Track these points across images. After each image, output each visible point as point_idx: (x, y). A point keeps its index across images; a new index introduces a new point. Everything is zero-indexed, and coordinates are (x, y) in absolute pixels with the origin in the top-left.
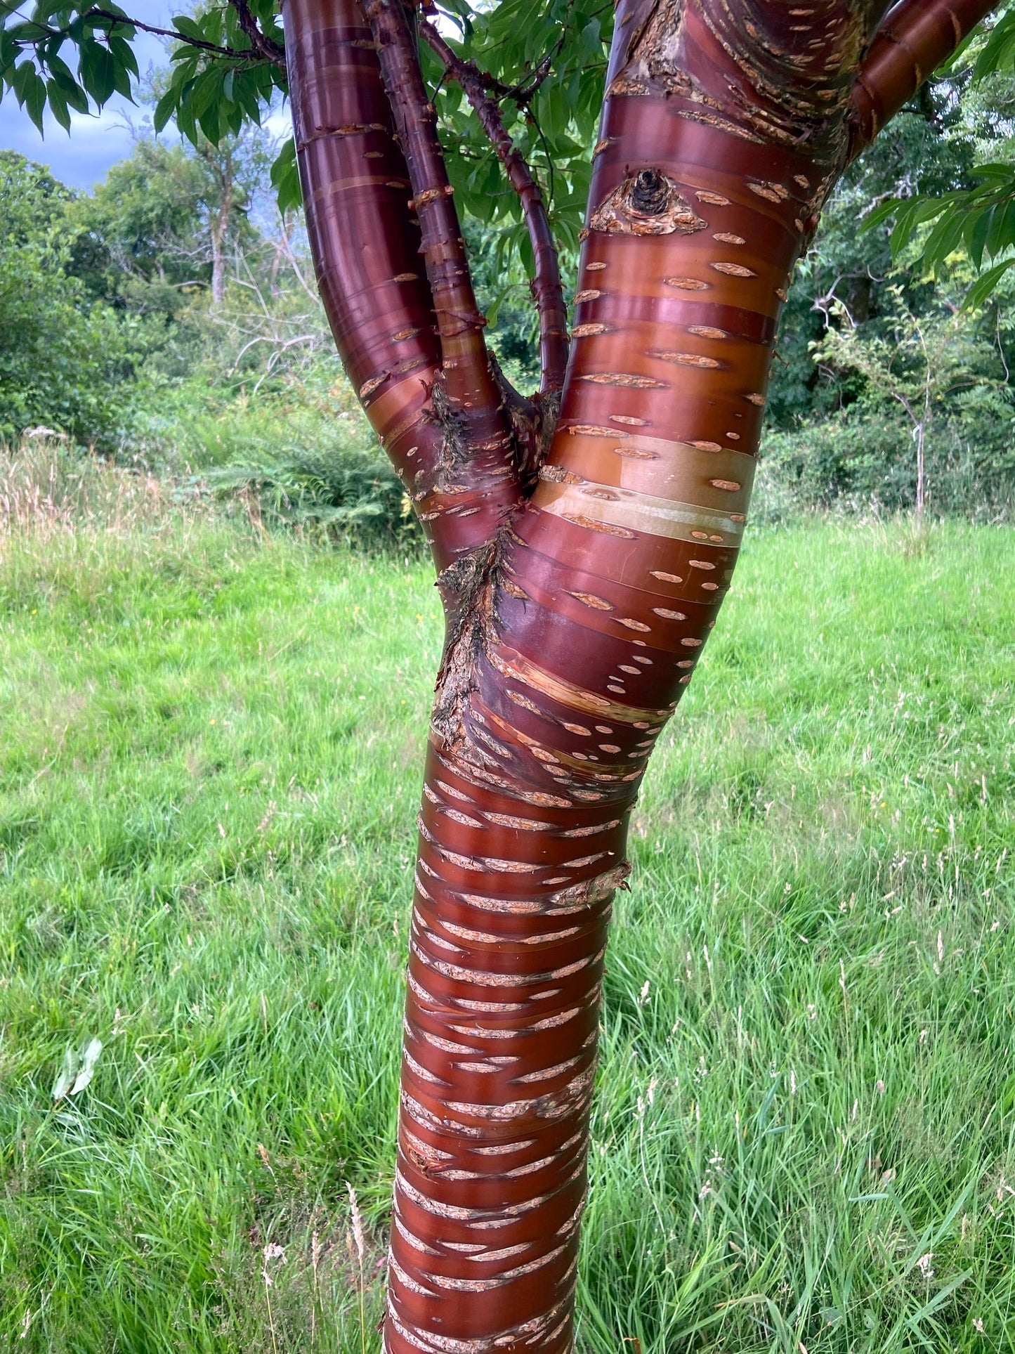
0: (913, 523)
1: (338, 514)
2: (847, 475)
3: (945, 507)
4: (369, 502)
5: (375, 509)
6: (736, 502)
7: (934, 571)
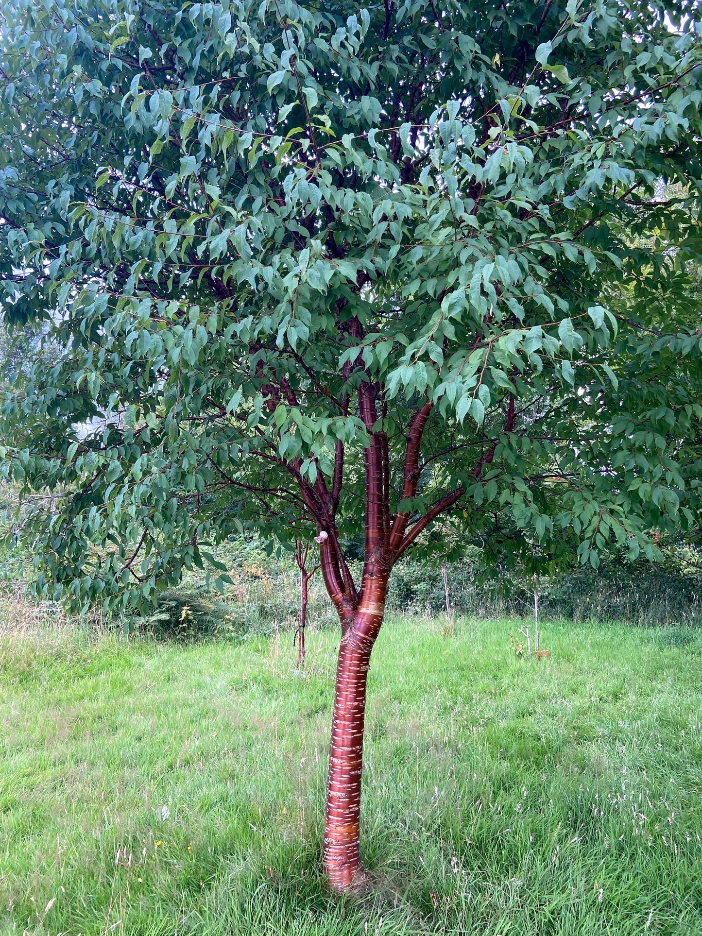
0: (447, 618)
1: (142, 620)
2: (412, 593)
3: (463, 610)
4: (161, 612)
5: (165, 616)
6: (383, 610)
7: (455, 643)
